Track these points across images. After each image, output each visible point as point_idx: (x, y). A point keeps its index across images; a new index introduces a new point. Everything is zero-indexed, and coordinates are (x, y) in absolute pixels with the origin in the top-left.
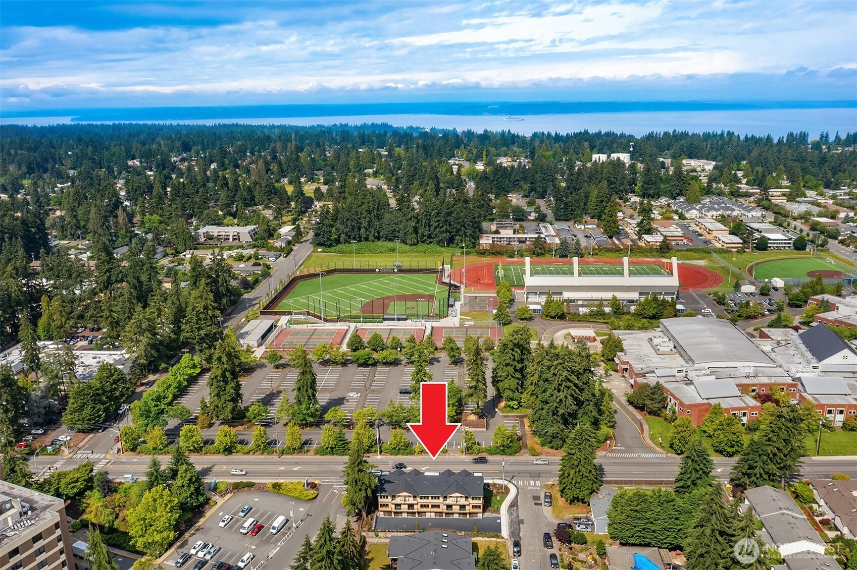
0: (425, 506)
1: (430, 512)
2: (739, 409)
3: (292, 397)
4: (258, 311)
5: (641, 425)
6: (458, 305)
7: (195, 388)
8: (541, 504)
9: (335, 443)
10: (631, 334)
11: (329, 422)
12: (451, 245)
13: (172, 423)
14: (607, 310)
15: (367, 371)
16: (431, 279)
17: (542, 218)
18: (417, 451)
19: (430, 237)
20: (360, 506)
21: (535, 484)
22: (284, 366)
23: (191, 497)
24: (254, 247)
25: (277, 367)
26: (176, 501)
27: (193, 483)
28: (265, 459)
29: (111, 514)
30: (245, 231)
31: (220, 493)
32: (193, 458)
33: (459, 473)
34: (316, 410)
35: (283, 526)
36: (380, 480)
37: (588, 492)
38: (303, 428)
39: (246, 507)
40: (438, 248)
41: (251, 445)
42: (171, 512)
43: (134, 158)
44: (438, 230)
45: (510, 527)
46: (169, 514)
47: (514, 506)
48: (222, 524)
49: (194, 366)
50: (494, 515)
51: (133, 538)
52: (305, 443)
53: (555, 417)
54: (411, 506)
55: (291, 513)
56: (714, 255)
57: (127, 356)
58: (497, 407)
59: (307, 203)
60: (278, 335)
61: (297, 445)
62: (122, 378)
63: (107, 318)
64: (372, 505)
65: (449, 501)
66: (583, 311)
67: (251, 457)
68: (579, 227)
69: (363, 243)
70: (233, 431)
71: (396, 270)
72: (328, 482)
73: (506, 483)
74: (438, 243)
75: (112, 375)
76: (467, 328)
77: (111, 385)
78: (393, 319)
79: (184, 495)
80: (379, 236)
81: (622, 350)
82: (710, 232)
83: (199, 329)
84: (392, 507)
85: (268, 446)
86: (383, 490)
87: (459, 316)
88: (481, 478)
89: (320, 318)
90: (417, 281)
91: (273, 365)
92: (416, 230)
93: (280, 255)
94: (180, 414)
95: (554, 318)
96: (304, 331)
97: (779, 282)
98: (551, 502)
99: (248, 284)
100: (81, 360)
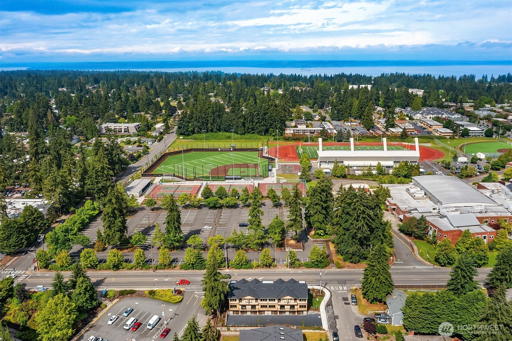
0: (264, 306)
1: (268, 311)
2: (481, 234)
3: (163, 228)
4: (140, 174)
5: (412, 246)
6: (274, 170)
7: (94, 224)
8: (349, 304)
9: (195, 260)
10: (394, 186)
11: (190, 246)
12: (267, 134)
13: (76, 248)
14: (374, 172)
15: (216, 211)
16: (255, 154)
17: (323, 119)
18: (255, 266)
19: (253, 129)
20: (215, 307)
21: (343, 288)
22: (158, 209)
23: (86, 302)
24: (138, 136)
25: (153, 210)
26: (74, 305)
27: (88, 291)
28: (143, 273)
29: (26, 315)
30: (132, 126)
31: (109, 298)
32: (89, 273)
33: (288, 282)
34: (181, 238)
35: (157, 323)
36: (230, 287)
37: (384, 294)
38: (171, 251)
39: (129, 309)
40: (259, 136)
41: (134, 263)
42: (70, 314)
43: (63, 87)
44: (258, 124)
45: (329, 321)
46: (68, 316)
47: (329, 305)
48: (110, 323)
49: (94, 209)
50: (316, 312)
51: (40, 334)
52: (173, 261)
53: (354, 240)
54: (253, 306)
55: (163, 313)
56: (436, 140)
57: (46, 202)
58: (309, 235)
59: (173, 110)
60: (153, 189)
61: (167, 262)
62: (41, 216)
63: (33, 176)
64: (224, 306)
65: (282, 302)
66: (358, 173)
67: (133, 272)
68: (347, 124)
69: (209, 133)
70: (120, 253)
71: (232, 149)
72: (190, 289)
73: (321, 288)
74: (258, 133)
75: (33, 214)
76: (282, 184)
77: (33, 221)
78: (232, 179)
79: (81, 300)
80: (220, 129)
81: (390, 197)
82: (431, 126)
83: (97, 183)
84: (239, 308)
85: (146, 264)
86: (233, 295)
87: (275, 177)
88: (305, 285)
89: (182, 178)
90: (246, 156)
91: (150, 208)
92: (244, 124)
93: (155, 141)
94: (82, 241)
95: (339, 177)
96: (172, 187)
97: (482, 156)
98: (356, 302)
99: (134, 158)
100: (14, 205)
